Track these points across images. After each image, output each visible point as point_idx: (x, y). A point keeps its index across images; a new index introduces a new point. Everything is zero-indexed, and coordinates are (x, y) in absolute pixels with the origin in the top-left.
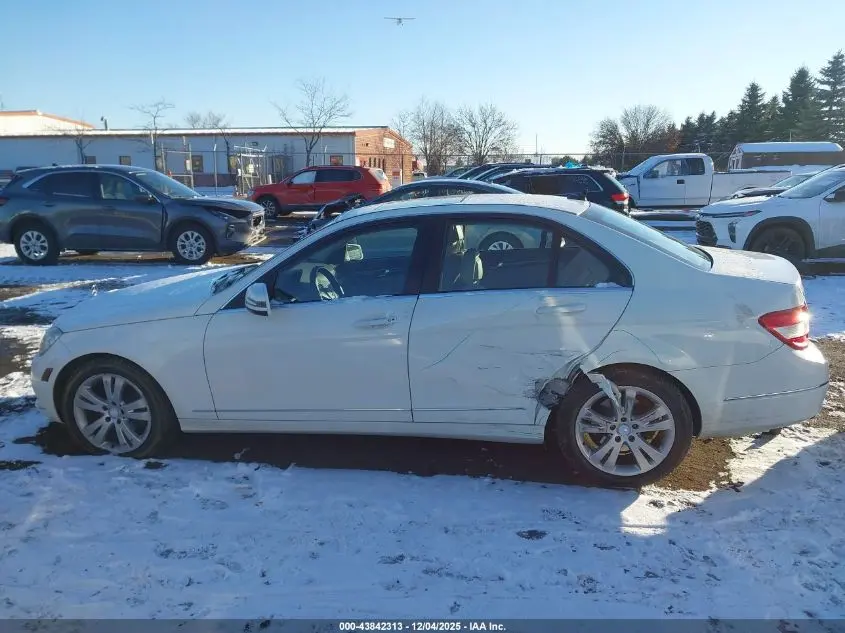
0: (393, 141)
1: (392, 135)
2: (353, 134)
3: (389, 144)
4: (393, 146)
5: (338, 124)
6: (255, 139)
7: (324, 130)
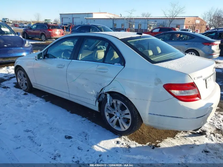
0: (199, 21)
1: (199, 19)
2: (185, 18)
3: (198, 22)
4: (199, 23)
5: (180, 16)
6: (156, 20)
7: (175, 18)
